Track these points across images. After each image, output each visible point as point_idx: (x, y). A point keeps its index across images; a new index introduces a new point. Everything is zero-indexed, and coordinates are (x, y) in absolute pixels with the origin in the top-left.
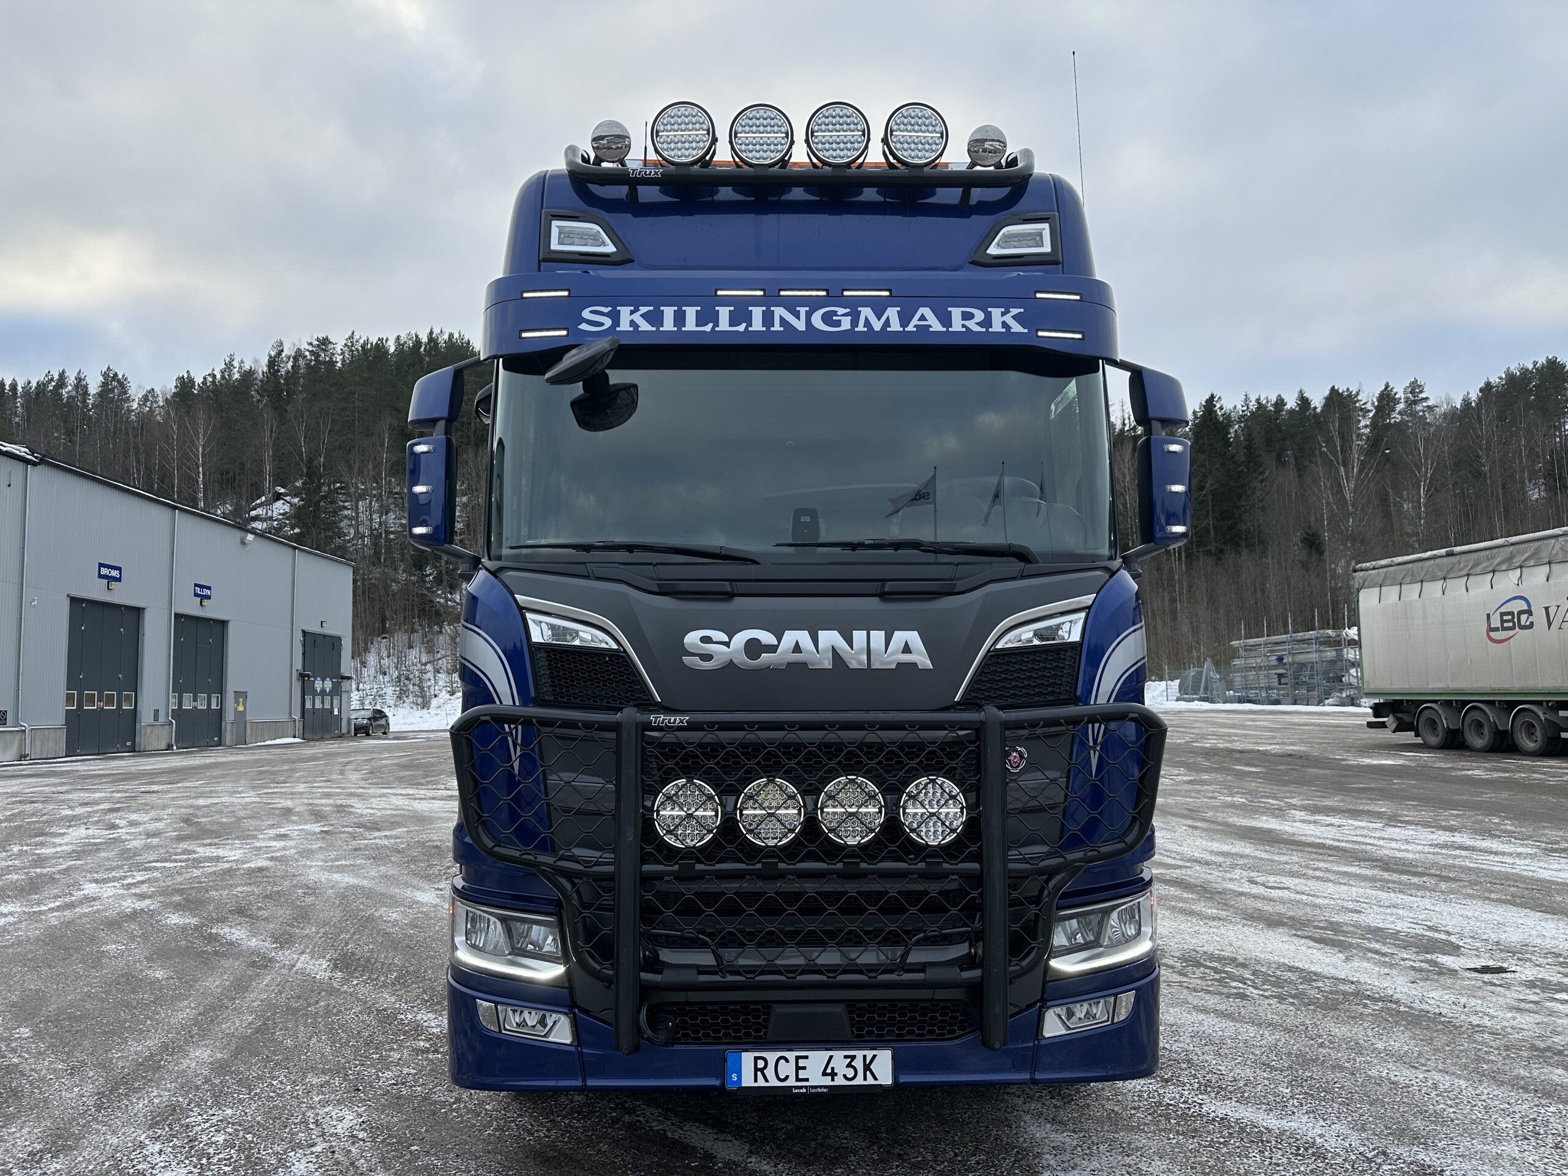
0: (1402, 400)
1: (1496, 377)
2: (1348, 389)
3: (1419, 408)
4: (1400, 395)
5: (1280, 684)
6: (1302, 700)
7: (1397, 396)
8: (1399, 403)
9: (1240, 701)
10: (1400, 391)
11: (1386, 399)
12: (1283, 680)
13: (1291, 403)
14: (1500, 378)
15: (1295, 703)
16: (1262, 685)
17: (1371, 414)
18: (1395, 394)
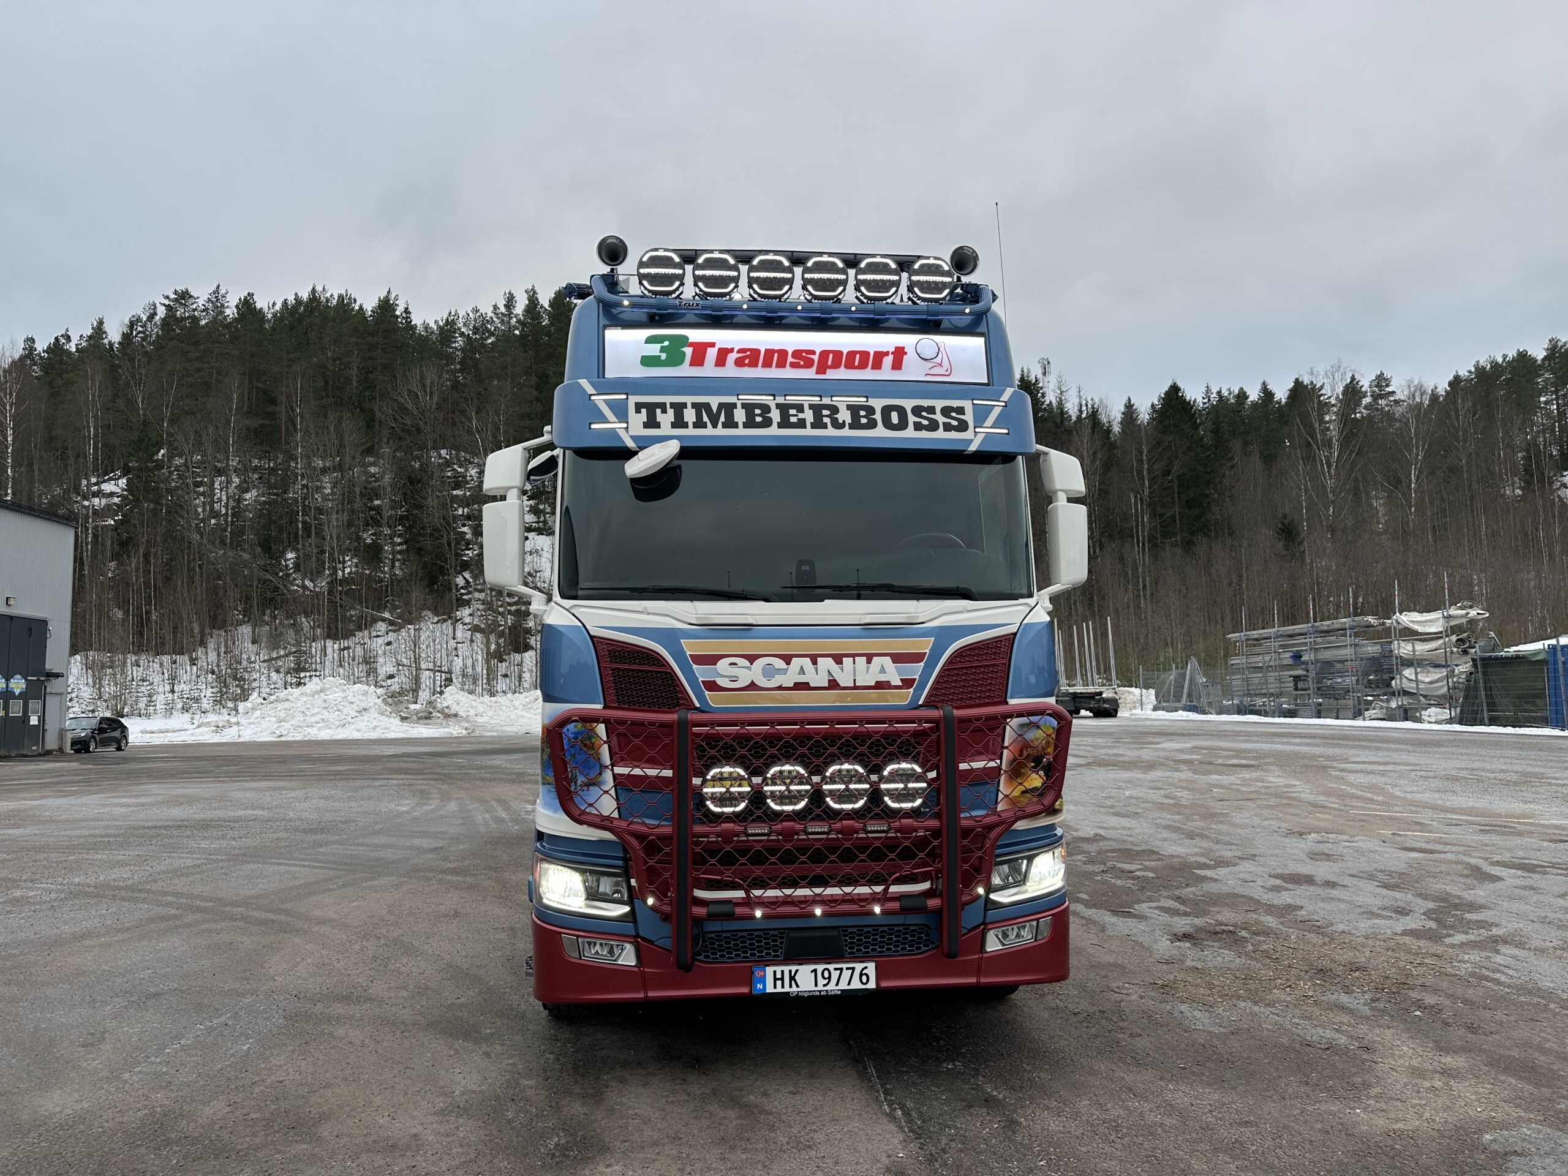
0: (1369, 394)
1: (1465, 370)
5: (1296, 689)
6: (1330, 710)
9: (1240, 712)
10: (1365, 382)
12: (1300, 685)
13: (1254, 395)
14: (1470, 372)
15: (1319, 716)
16: (1271, 691)
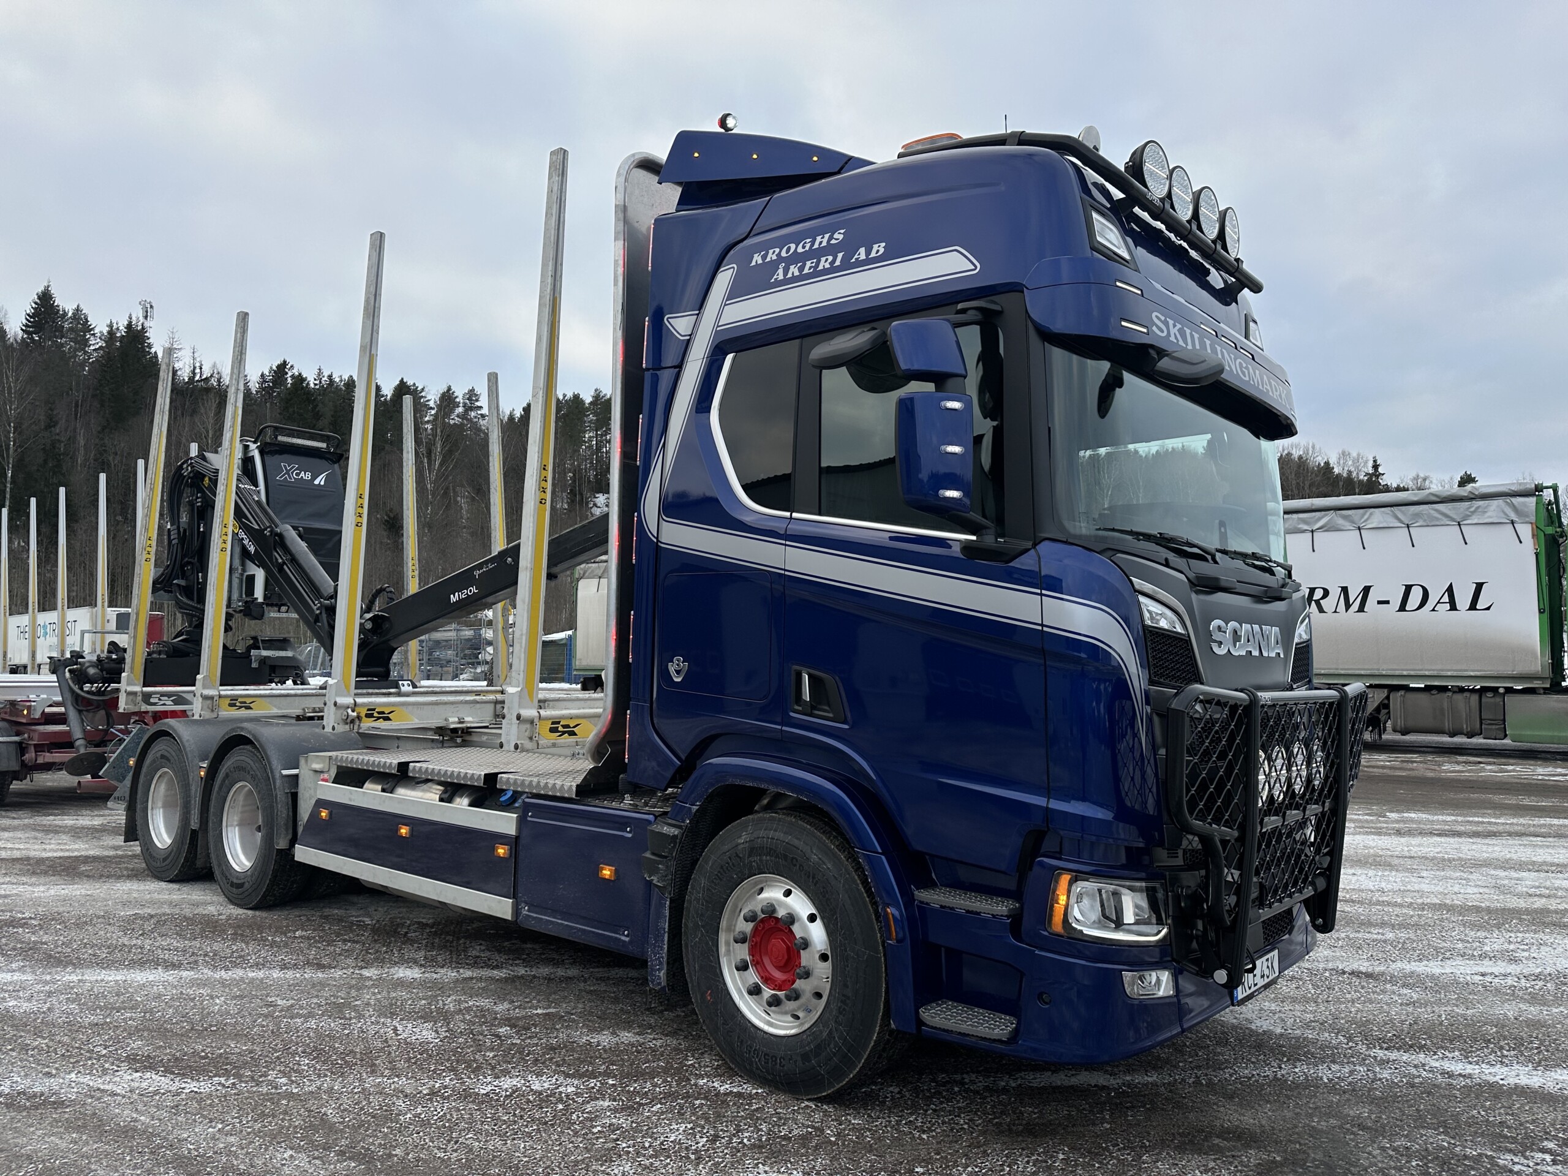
2: (414, 384)
3: (473, 414)
4: (460, 399)
7: (457, 400)
8: (458, 407)
11: (447, 399)
17: (433, 412)
18: (457, 397)
